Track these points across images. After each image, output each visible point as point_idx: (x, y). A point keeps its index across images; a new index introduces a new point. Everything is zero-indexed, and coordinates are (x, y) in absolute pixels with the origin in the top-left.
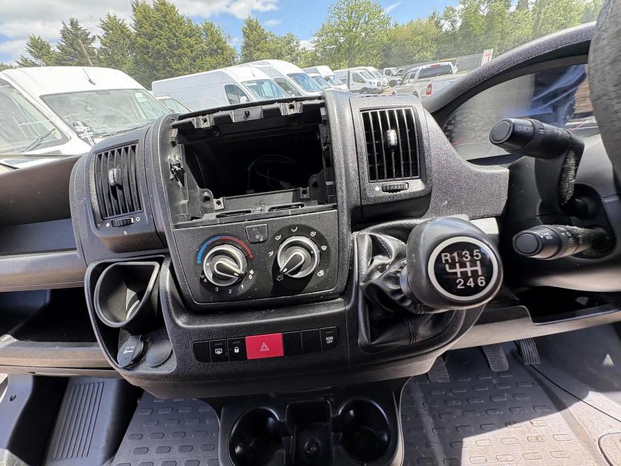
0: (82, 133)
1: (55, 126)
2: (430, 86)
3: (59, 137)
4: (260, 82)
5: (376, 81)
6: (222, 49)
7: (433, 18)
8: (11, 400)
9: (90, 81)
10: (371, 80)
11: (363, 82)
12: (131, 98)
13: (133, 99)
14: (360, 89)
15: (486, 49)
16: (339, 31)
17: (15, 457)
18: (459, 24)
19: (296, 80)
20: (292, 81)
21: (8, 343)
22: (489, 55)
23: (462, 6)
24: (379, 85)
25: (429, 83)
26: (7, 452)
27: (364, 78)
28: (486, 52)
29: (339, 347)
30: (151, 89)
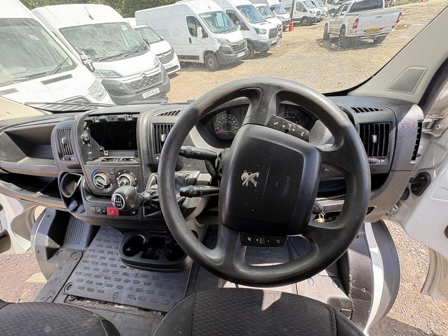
0: (85, 60)
1: (68, 56)
2: (357, 20)
3: (71, 64)
4: (214, 14)
5: (316, 10)
8: (48, 216)
9: (90, 16)
10: (311, 10)
11: (305, 11)
12: (118, 28)
13: (120, 29)
14: (301, 17)
17: (50, 239)
19: (244, 11)
20: (240, 13)
21: (39, 195)
24: (318, 13)
25: (357, 17)
26: (48, 236)
27: (306, 7)
29: (137, 215)
30: (134, 17)
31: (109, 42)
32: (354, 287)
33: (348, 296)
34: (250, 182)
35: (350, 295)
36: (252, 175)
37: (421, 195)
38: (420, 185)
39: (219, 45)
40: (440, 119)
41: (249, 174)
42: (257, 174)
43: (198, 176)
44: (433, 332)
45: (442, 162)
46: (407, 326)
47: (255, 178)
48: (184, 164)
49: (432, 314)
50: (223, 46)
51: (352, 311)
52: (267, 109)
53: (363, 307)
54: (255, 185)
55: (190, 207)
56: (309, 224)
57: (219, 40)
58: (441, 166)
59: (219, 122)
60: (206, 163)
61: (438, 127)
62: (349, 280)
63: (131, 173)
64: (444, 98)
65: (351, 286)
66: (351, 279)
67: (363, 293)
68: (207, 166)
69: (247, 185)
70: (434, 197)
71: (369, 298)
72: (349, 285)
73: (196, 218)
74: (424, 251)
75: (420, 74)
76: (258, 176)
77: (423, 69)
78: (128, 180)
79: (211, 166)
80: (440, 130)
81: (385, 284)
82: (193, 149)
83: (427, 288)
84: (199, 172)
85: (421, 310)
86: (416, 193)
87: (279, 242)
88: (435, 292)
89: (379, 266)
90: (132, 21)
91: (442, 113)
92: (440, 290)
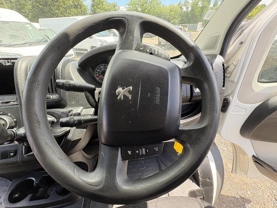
6: (80, 6)
7: (180, 4)
13: (25, 27)
15: (199, 22)
16: (138, 5)
18: (190, 9)
22: (200, 24)
23: (191, 1)
28: (199, 23)
29: (15, 157)
30: (38, 22)
31: (15, 36)
32: (202, 179)
33: (199, 186)
34: (124, 96)
35: (200, 186)
36: (126, 89)
37: (226, 112)
38: (225, 106)
39: (100, 43)
40: (228, 66)
41: (123, 89)
42: (131, 88)
43: (81, 111)
44: (241, 196)
45: (233, 90)
46: (228, 197)
47: (129, 92)
48: (68, 102)
49: (237, 185)
50: (102, 44)
51: (203, 197)
52: (133, 37)
53: (209, 192)
54: (130, 98)
55: (74, 139)
56: (179, 129)
57: (100, 41)
58: (233, 93)
59: (98, 70)
60: (85, 95)
61: (228, 70)
62: (198, 175)
63: (9, 114)
64: (229, 53)
65: (200, 179)
66: (199, 174)
67: (208, 182)
68: (87, 97)
69: (122, 99)
70: (232, 112)
71: (211, 185)
72: (199, 179)
73: (83, 150)
74: (225, 149)
75: (217, 37)
76: (131, 89)
77: (219, 34)
78: (6, 121)
79: (91, 98)
80: (229, 72)
81: (218, 172)
82: (72, 82)
83: (234, 170)
84: (82, 108)
85: (232, 184)
86: (223, 111)
87: (157, 150)
88: (238, 171)
89: (212, 161)
90: (36, 25)
91: (229, 63)
92: (240, 169)
